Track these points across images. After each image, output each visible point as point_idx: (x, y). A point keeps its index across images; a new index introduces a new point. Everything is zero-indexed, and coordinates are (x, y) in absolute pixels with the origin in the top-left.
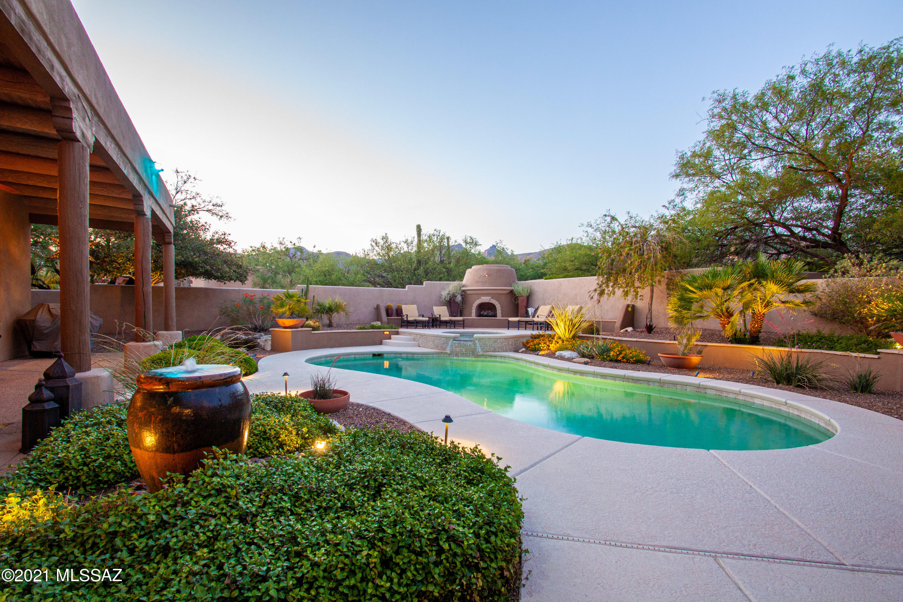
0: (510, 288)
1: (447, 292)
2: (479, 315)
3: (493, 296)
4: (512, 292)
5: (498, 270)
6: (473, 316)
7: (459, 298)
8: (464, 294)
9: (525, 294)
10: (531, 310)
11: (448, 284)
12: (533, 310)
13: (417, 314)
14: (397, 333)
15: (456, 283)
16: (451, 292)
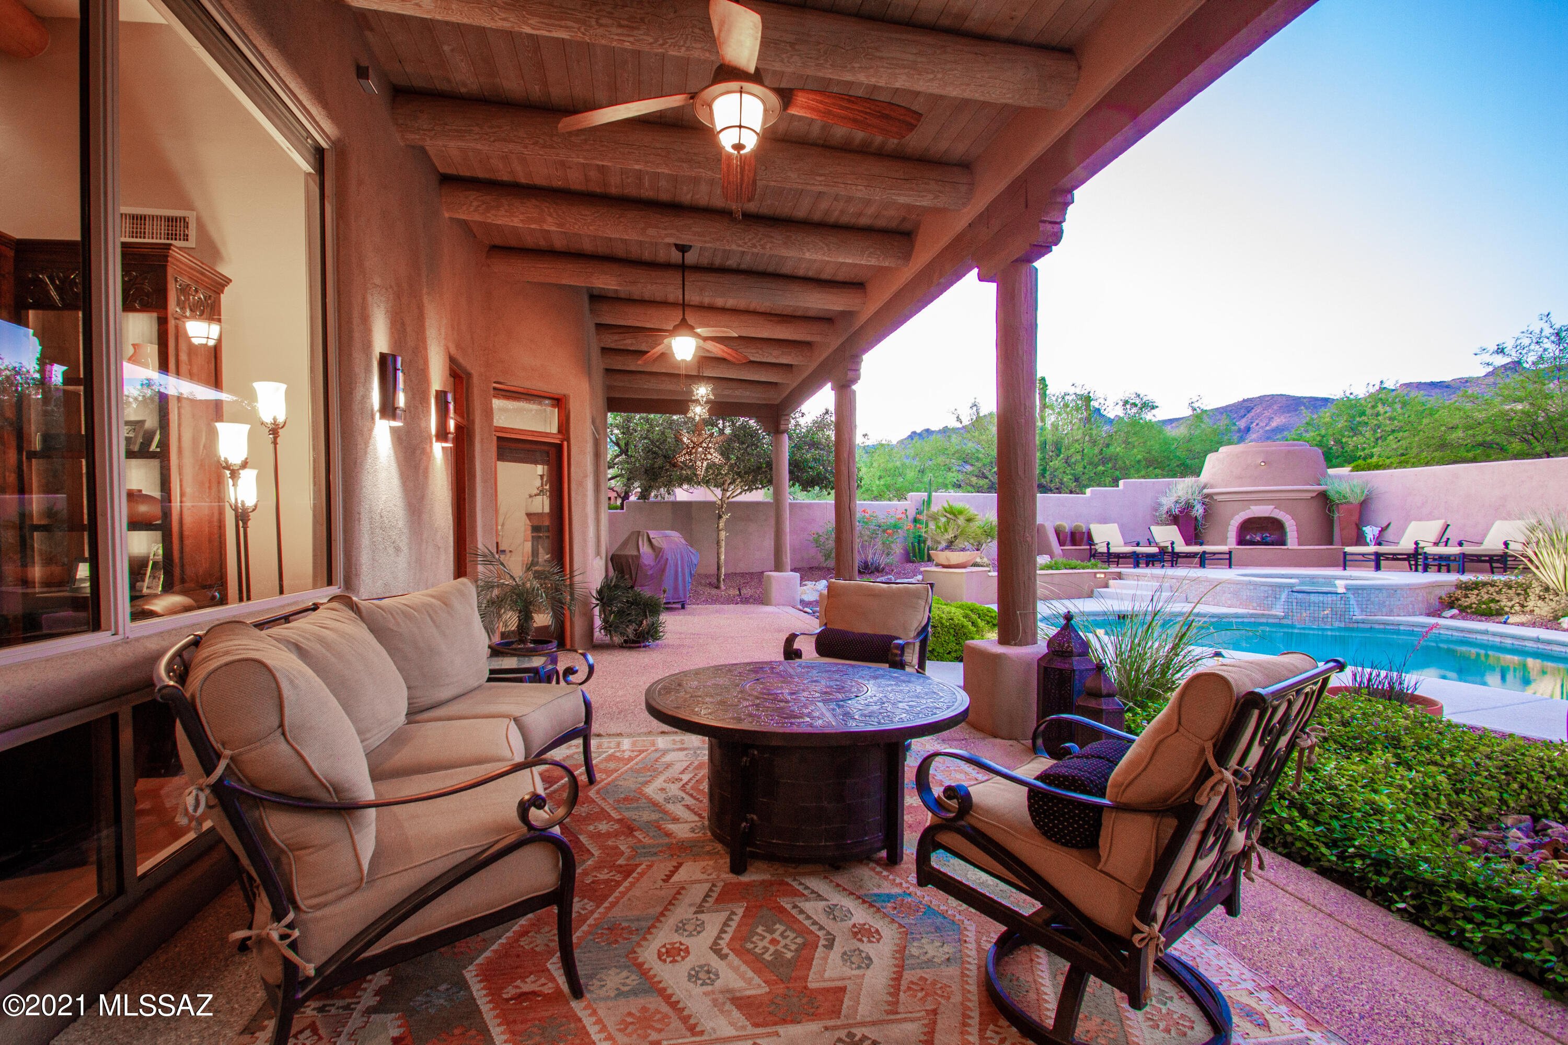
0: (1316, 487)
1: (1173, 499)
2: (1241, 541)
3: (1278, 503)
4: (1323, 496)
5: (1289, 451)
6: (1231, 543)
7: (1198, 511)
8: (1209, 501)
9: (1356, 499)
10: (1370, 532)
11: (1169, 484)
12: (1376, 530)
13: (1121, 541)
14: (1119, 576)
15: (1189, 481)
16: (1183, 499)
